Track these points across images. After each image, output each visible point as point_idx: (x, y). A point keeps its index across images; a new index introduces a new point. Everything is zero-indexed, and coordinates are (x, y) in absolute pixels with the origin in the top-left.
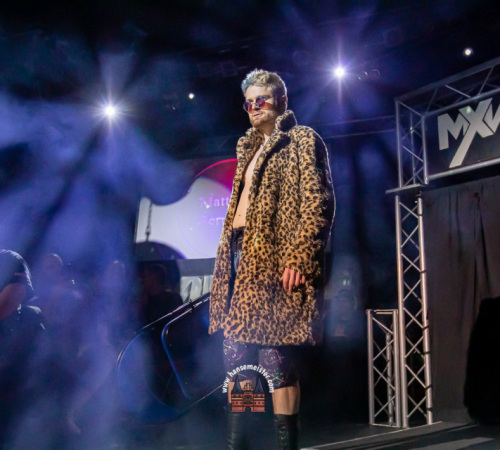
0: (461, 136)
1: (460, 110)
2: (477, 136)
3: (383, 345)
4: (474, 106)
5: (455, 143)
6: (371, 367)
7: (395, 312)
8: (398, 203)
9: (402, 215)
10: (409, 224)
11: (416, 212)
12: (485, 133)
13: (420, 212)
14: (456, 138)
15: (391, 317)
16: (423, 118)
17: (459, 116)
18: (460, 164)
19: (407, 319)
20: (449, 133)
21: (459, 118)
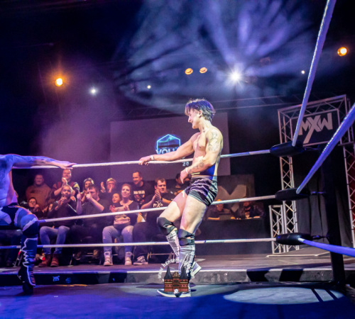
0: (308, 130)
2: (315, 131)
4: (313, 117)
5: (305, 133)
7: (281, 206)
8: (281, 158)
9: (283, 163)
10: (286, 168)
12: (318, 130)
14: (306, 130)
16: (290, 120)
18: (308, 142)
19: (287, 208)
20: (303, 129)
21: (307, 122)
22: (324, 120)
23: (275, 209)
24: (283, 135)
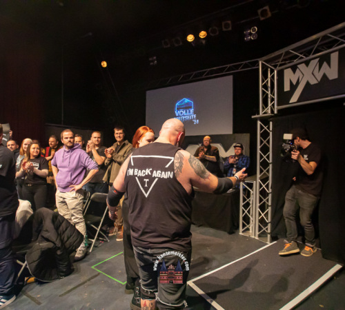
0: (298, 83)
1: (298, 66)
2: (308, 83)
3: (249, 197)
4: (307, 63)
5: (293, 87)
6: (241, 208)
7: (254, 182)
8: (259, 123)
9: (261, 130)
10: (265, 135)
11: (269, 128)
12: (313, 82)
13: (271, 129)
14: (294, 83)
15: (252, 184)
16: (275, 71)
17: (298, 70)
18: (296, 101)
19: (261, 186)
20: (291, 81)
21: (298, 71)
22: (325, 64)
23: (248, 184)
24: (264, 93)
